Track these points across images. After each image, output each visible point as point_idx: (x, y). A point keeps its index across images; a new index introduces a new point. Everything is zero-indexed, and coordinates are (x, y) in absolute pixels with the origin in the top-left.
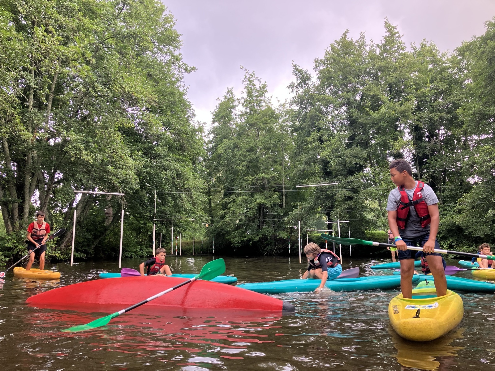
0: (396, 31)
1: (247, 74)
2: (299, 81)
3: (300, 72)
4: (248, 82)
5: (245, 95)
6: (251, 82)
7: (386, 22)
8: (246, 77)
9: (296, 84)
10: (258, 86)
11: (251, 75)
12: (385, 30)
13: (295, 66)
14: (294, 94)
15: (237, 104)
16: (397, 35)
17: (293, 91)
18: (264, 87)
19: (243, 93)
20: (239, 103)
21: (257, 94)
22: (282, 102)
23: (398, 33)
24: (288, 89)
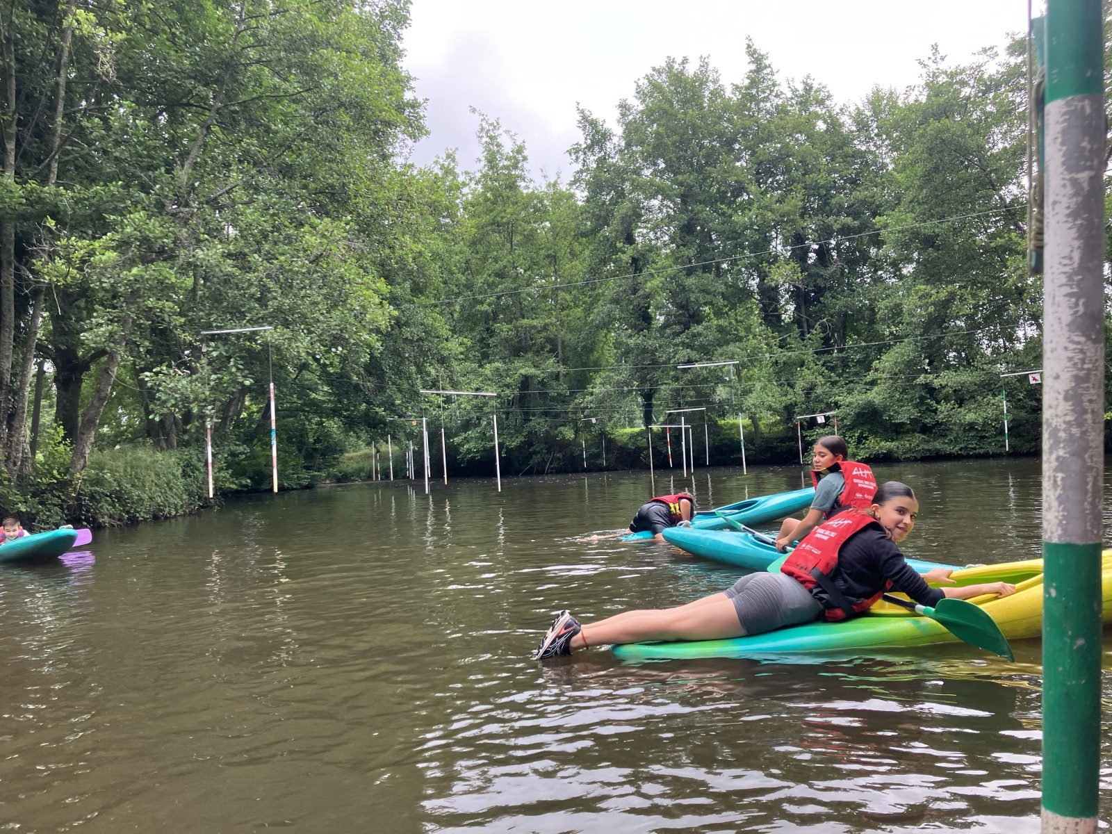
0: (767, 62)
1: (484, 124)
2: (589, 142)
3: (593, 124)
4: (488, 140)
5: (483, 165)
6: (491, 138)
7: (749, 46)
8: (482, 129)
9: (584, 146)
10: (508, 147)
11: (492, 124)
12: (748, 59)
13: (582, 112)
14: (579, 166)
16: (768, 70)
17: (577, 158)
18: (520, 150)
19: (479, 160)
20: (470, 179)
21: (506, 163)
23: (770, 66)
24: (568, 154)
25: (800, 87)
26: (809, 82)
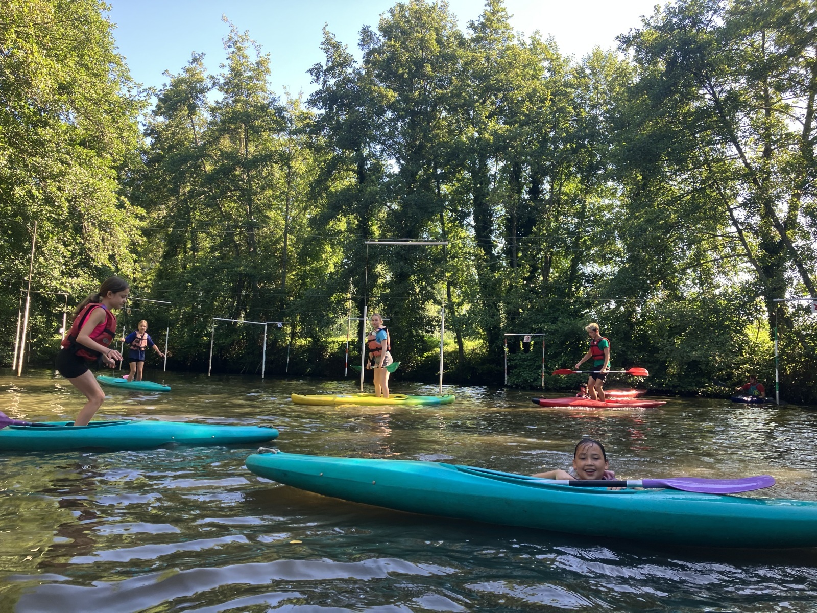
0: (502, 5)
1: (233, 35)
2: (330, 64)
3: (336, 46)
4: (235, 50)
5: (227, 72)
6: (239, 49)
8: (230, 40)
9: (325, 68)
10: (253, 59)
11: (241, 37)
13: (327, 33)
14: (318, 87)
15: (210, 86)
16: (503, 13)
17: (318, 78)
18: (263, 63)
19: (223, 66)
20: (214, 84)
21: (249, 74)
22: (295, 96)
23: (504, 10)
24: (309, 74)
25: (528, 42)
26: (537, 37)
